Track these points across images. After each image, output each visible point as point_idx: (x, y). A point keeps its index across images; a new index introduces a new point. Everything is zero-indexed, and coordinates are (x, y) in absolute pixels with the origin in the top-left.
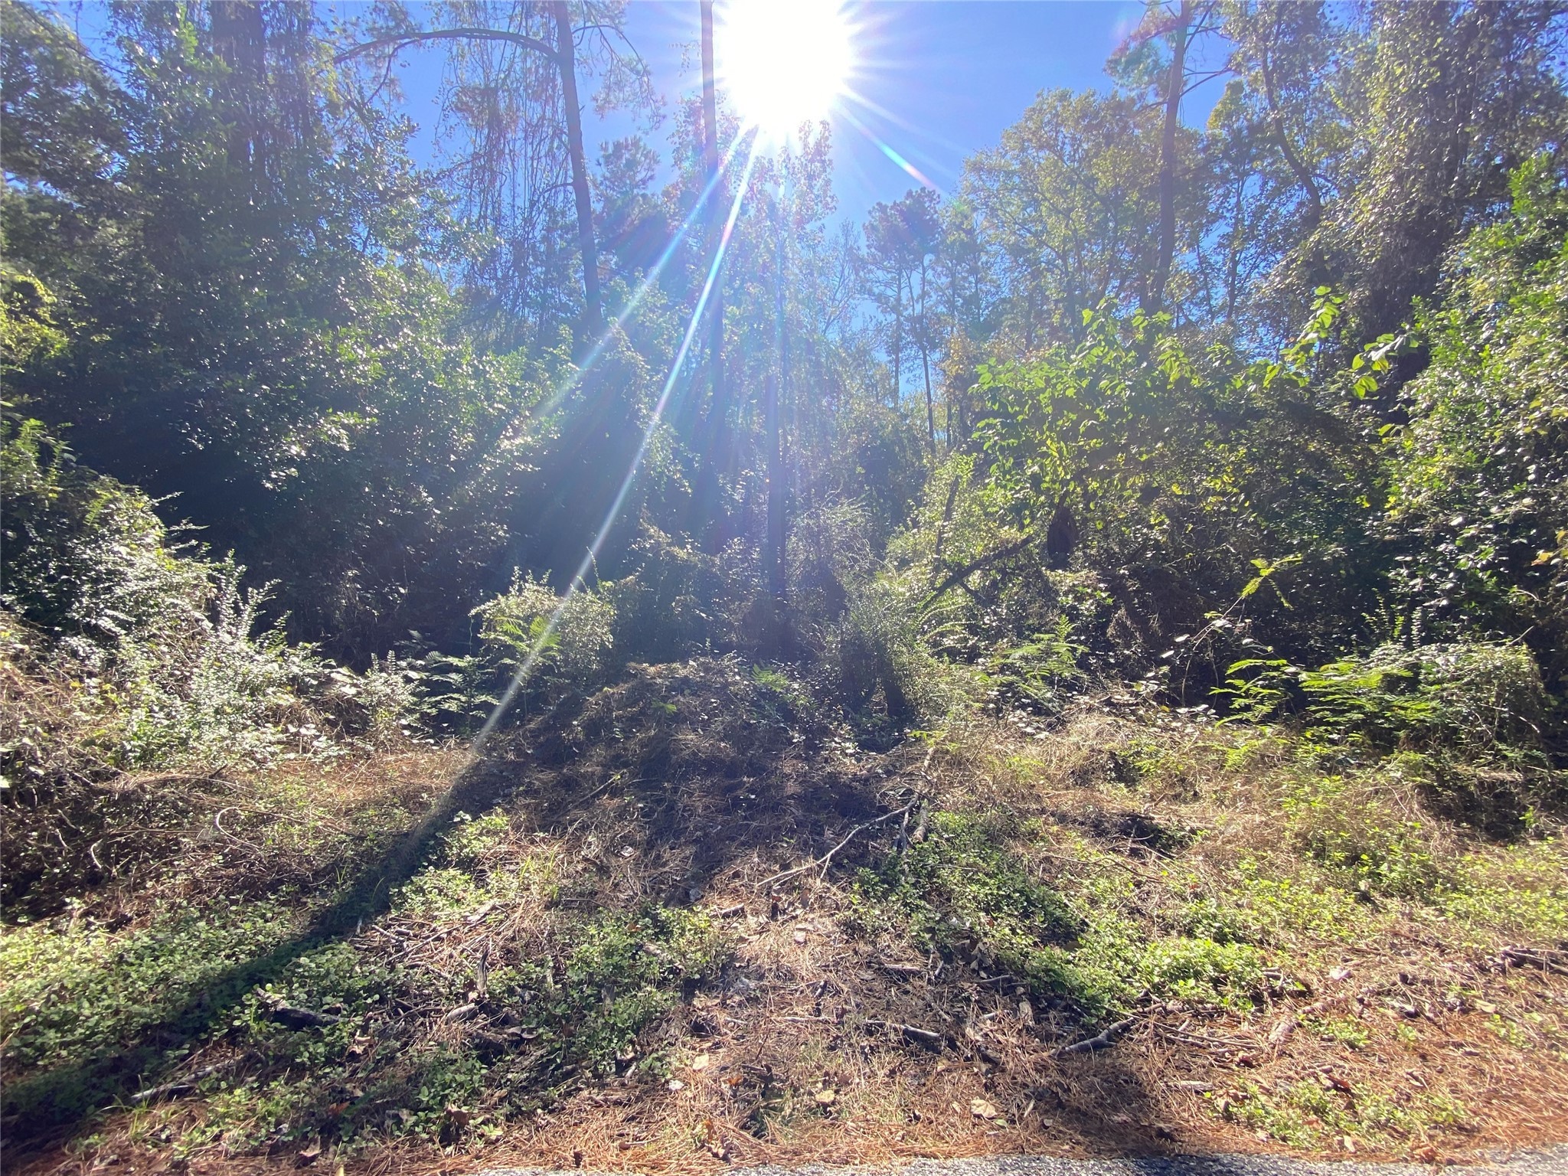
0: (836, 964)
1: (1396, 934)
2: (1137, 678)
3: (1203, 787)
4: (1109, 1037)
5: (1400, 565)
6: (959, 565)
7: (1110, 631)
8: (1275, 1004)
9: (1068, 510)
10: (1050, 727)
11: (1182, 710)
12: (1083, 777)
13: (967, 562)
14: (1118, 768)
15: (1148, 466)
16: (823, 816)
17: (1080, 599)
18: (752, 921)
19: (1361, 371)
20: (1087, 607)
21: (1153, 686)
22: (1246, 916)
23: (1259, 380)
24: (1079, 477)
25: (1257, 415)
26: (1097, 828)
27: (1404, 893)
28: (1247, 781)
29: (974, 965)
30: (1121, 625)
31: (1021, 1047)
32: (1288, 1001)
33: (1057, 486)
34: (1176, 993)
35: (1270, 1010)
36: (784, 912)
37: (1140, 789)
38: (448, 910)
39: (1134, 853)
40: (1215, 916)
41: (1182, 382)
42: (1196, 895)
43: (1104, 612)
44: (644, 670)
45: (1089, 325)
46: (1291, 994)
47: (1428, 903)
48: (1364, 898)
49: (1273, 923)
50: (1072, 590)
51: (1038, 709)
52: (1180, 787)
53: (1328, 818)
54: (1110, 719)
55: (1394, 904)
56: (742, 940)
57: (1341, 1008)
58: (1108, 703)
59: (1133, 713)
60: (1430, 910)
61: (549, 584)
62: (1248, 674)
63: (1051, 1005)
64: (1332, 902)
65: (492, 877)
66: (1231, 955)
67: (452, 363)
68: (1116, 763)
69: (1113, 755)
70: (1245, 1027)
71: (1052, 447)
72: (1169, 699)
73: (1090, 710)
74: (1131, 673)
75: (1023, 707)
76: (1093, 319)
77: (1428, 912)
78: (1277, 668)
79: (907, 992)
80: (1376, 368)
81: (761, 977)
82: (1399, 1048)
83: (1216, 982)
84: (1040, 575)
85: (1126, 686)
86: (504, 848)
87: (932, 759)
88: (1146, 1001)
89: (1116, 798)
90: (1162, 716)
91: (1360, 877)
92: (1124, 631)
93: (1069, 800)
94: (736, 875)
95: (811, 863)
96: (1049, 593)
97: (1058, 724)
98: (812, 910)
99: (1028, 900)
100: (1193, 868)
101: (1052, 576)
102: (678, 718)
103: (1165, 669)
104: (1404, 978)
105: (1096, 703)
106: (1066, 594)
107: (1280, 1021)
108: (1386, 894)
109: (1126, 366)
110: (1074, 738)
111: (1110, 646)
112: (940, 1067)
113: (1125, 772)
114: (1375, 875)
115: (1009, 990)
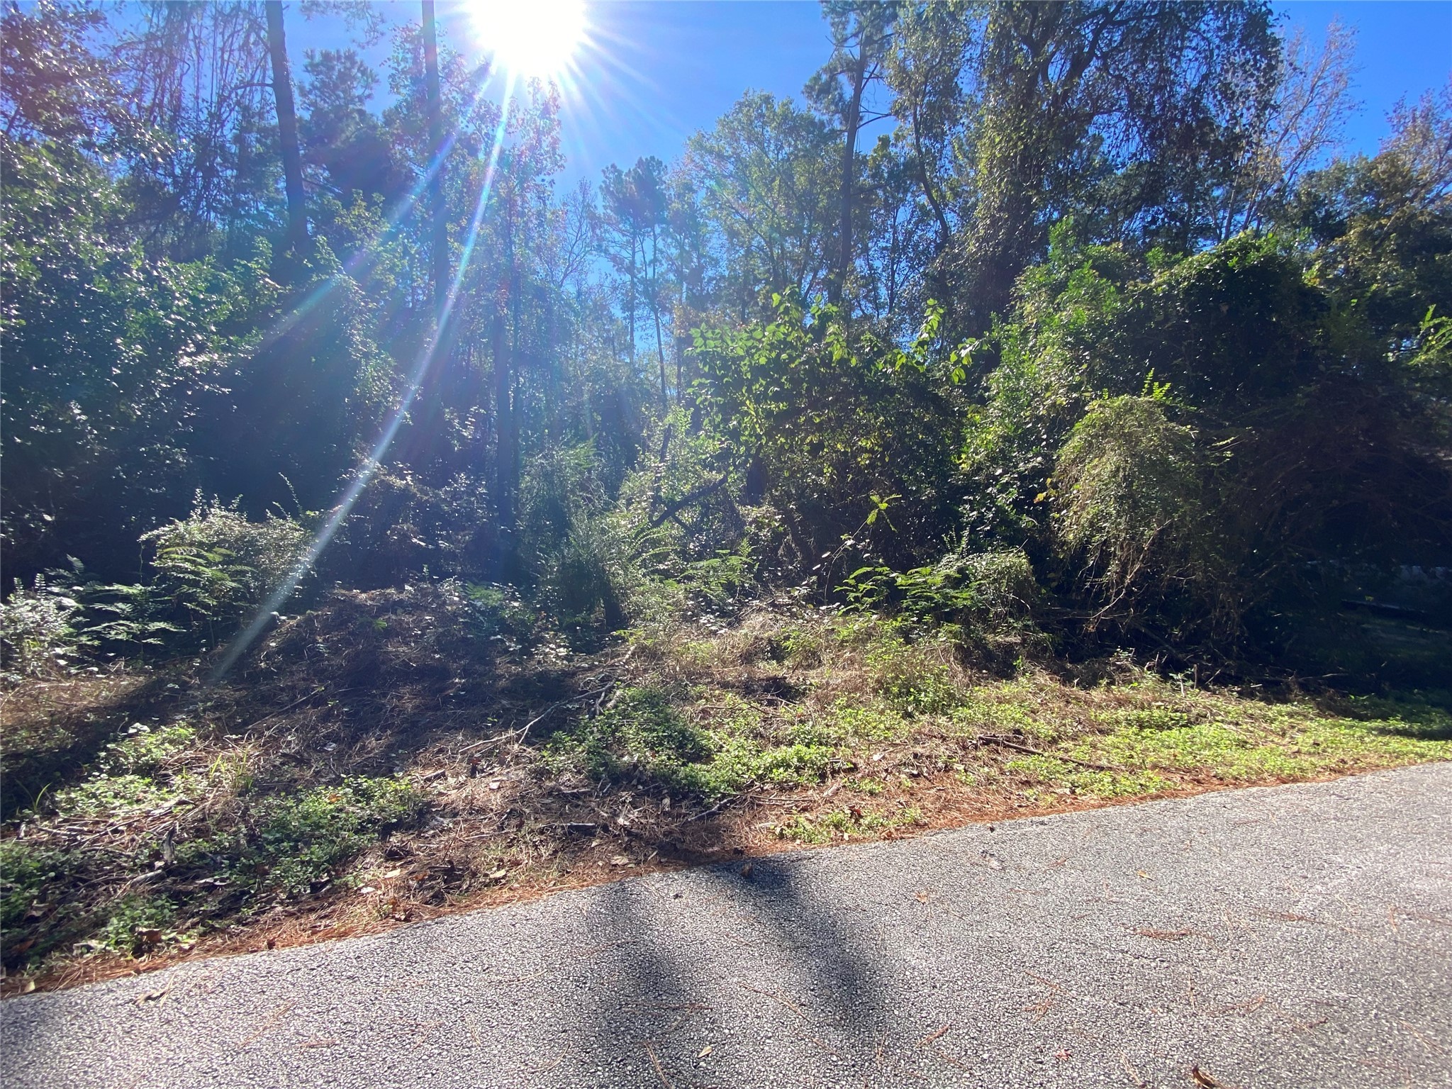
0: (522, 797)
1: (920, 733)
2: (792, 586)
3: (826, 657)
4: (719, 809)
5: (966, 502)
6: (672, 500)
7: (780, 552)
8: (833, 777)
9: (762, 460)
10: (730, 625)
11: (823, 608)
12: (748, 658)
13: (678, 499)
14: (773, 651)
15: (820, 428)
16: (528, 702)
17: (760, 528)
18: (451, 781)
19: (955, 364)
20: (765, 533)
21: (804, 591)
22: (831, 731)
23: (893, 364)
24: (770, 434)
25: (892, 391)
26: (747, 689)
27: (934, 708)
28: (854, 650)
29: (634, 782)
30: (788, 547)
31: (658, 824)
32: (842, 775)
33: (753, 439)
34: (772, 779)
35: (829, 782)
36: (482, 771)
37: (786, 663)
38: (126, 808)
39: (770, 703)
40: (809, 733)
41: (843, 362)
42: (801, 721)
43: (777, 537)
44: (355, 597)
45: (778, 307)
46: (845, 771)
47: (945, 714)
48: (908, 715)
49: (847, 733)
50: (755, 521)
51: (723, 614)
52: (811, 658)
53: (896, 667)
54: (771, 616)
55: (926, 718)
56: (441, 794)
57: (872, 775)
58: (773, 605)
59: (789, 610)
60: (944, 718)
61: (240, 509)
62: (860, 579)
63: (685, 797)
64: (892, 717)
65: (177, 780)
66: (812, 753)
68: (772, 647)
69: (770, 641)
70: (810, 792)
71: (750, 406)
72: (814, 600)
73: (760, 610)
74: (792, 581)
75: (713, 612)
76: (781, 303)
77: (942, 720)
78: (880, 574)
79: (577, 806)
80: (965, 362)
81: (455, 815)
82: (899, 791)
83: (798, 770)
84: (733, 510)
85: (789, 592)
86: (190, 753)
87: (633, 654)
88: (752, 784)
89: (767, 668)
90: (809, 613)
91: (908, 703)
92: (790, 553)
93: (731, 675)
94: (441, 751)
95: (511, 733)
96: (738, 522)
97: (734, 620)
98: (509, 766)
99: (684, 736)
100: (808, 706)
101: (742, 510)
102: (389, 633)
103: (814, 578)
104: (916, 756)
105: (764, 605)
106: (751, 524)
107: (832, 785)
108: (922, 713)
109: (805, 345)
110: (743, 632)
111: (780, 563)
112: (594, 844)
113: (777, 653)
114: (917, 702)
115: (658, 796)
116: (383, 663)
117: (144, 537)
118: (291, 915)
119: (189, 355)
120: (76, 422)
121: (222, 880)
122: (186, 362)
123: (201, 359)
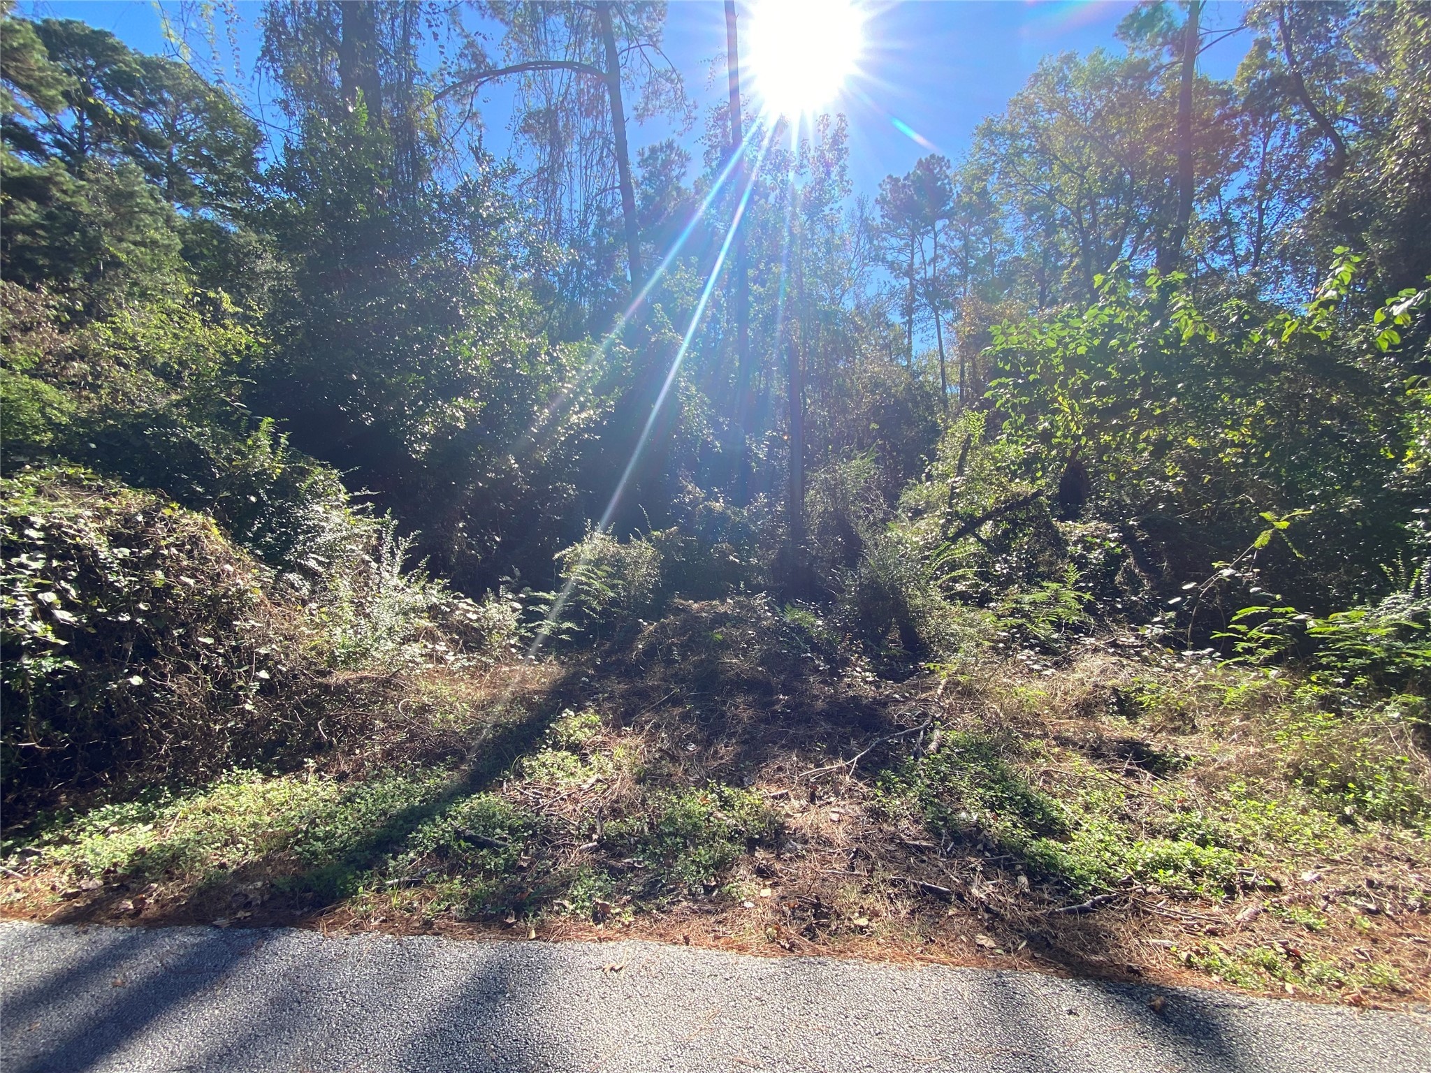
0: (865, 837)
1: (1371, 850)
2: (1142, 622)
3: (1202, 721)
4: (1093, 905)
5: (1417, 517)
6: (971, 516)
7: (1118, 578)
8: (1246, 895)
9: (1079, 463)
10: (1057, 665)
11: (1188, 653)
12: (1086, 709)
13: (979, 514)
14: (1120, 702)
15: (1162, 421)
16: (849, 729)
17: (1089, 548)
18: (795, 803)
19: (1382, 325)
20: (1096, 555)
21: (1158, 630)
22: (1232, 828)
23: (1277, 334)
24: (1090, 432)
25: (1277, 369)
26: (1096, 752)
27: (1387, 816)
28: (1247, 717)
29: (980, 847)
30: (1129, 573)
31: (1019, 906)
32: (1259, 893)
33: (1069, 440)
34: (1156, 880)
35: (1241, 898)
36: (820, 798)
37: (1141, 721)
38: (566, 780)
39: (1129, 773)
40: (1199, 826)
41: (1197, 339)
42: (1183, 808)
43: (1113, 560)
44: (689, 606)
45: (1100, 287)
46: (1262, 888)
47: (1408, 826)
48: (1346, 820)
49: (1254, 834)
50: (1081, 539)
51: (1046, 648)
52: (1181, 720)
53: (1320, 750)
54: (1114, 659)
55: (1375, 826)
56: (788, 815)
57: (1307, 902)
58: (1114, 644)
59: (1138, 654)
60: (1409, 832)
61: (613, 534)
62: (1252, 621)
63: (1045, 879)
64: (1317, 821)
65: (592, 759)
66: (1209, 855)
67: (533, 353)
68: (1119, 698)
69: (1115, 691)
70: (1215, 909)
71: (1064, 404)
72: (1174, 643)
73: (1096, 650)
74: (1138, 617)
75: (1032, 647)
76: (1105, 282)
77: (1406, 834)
78: (1283, 615)
79: (924, 861)
80: (1399, 322)
81: (806, 842)
82: (1353, 933)
83: (1193, 875)
84: (1049, 526)
85: (1133, 630)
86: (600, 738)
87: (945, 689)
88: (1129, 883)
89: (1116, 727)
90: (1167, 658)
91: (1346, 803)
92: (1132, 579)
93: (1071, 728)
94: (780, 769)
95: (841, 763)
96: (1058, 543)
97: (1064, 662)
98: (843, 799)
99: (1028, 802)
100: (1185, 787)
101: (1061, 526)
102: (724, 645)
103: (1172, 614)
104: (1370, 883)
105: (1101, 644)
106: (1075, 544)
107: (1246, 908)
108: (1369, 818)
109: (1138, 324)
110: (1077, 676)
111: (1120, 593)
112: (951, 913)
113: (1127, 706)
114: (1361, 803)
115: (1009, 867)
116: (722, 673)
117: (557, 556)
118: (694, 912)
119: (576, 413)
120: (512, 469)
121: (639, 863)
122: (574, 418)
123: (583, 415)
